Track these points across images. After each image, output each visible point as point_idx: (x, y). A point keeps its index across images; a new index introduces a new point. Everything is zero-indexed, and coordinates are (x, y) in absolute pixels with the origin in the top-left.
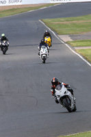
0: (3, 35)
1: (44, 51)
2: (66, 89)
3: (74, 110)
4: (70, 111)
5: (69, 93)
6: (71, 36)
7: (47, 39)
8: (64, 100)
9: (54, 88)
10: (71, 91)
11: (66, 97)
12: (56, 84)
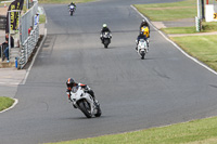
0: (105, 26)
1: (142, 45)
2: (82, 91)
3: (98, 115)
4: (88, 116)
5: (87, 96)
6: (165, 23)
7: (145, 29)
8: (81, 104)
9: (69, 91)
10: (91, 93)
11: (83, 100)
12: (72, 86)
